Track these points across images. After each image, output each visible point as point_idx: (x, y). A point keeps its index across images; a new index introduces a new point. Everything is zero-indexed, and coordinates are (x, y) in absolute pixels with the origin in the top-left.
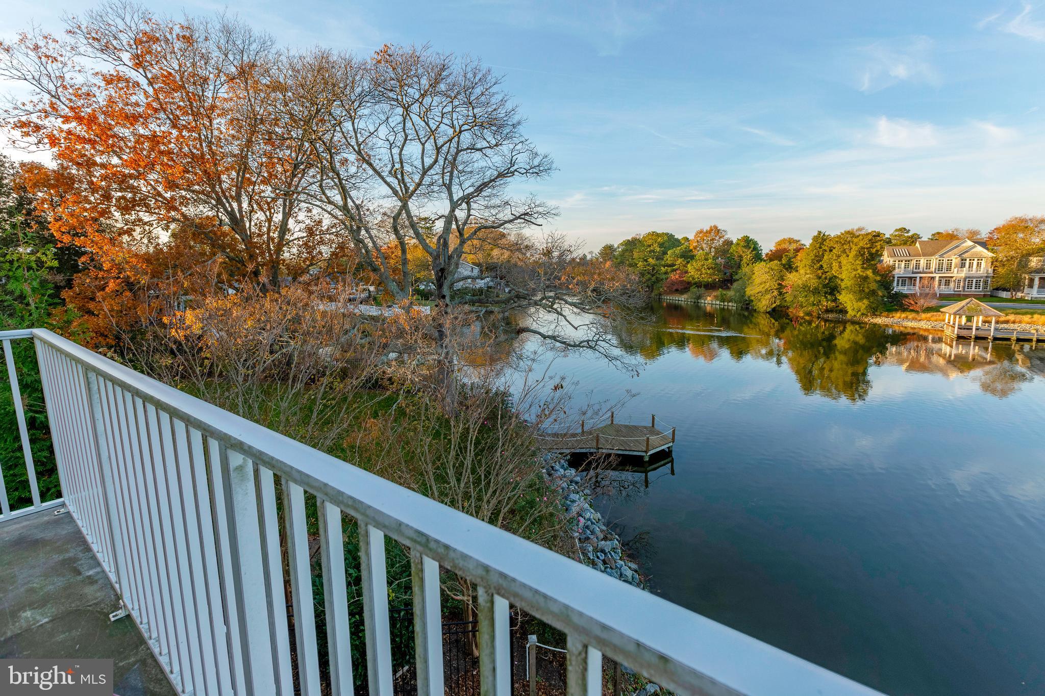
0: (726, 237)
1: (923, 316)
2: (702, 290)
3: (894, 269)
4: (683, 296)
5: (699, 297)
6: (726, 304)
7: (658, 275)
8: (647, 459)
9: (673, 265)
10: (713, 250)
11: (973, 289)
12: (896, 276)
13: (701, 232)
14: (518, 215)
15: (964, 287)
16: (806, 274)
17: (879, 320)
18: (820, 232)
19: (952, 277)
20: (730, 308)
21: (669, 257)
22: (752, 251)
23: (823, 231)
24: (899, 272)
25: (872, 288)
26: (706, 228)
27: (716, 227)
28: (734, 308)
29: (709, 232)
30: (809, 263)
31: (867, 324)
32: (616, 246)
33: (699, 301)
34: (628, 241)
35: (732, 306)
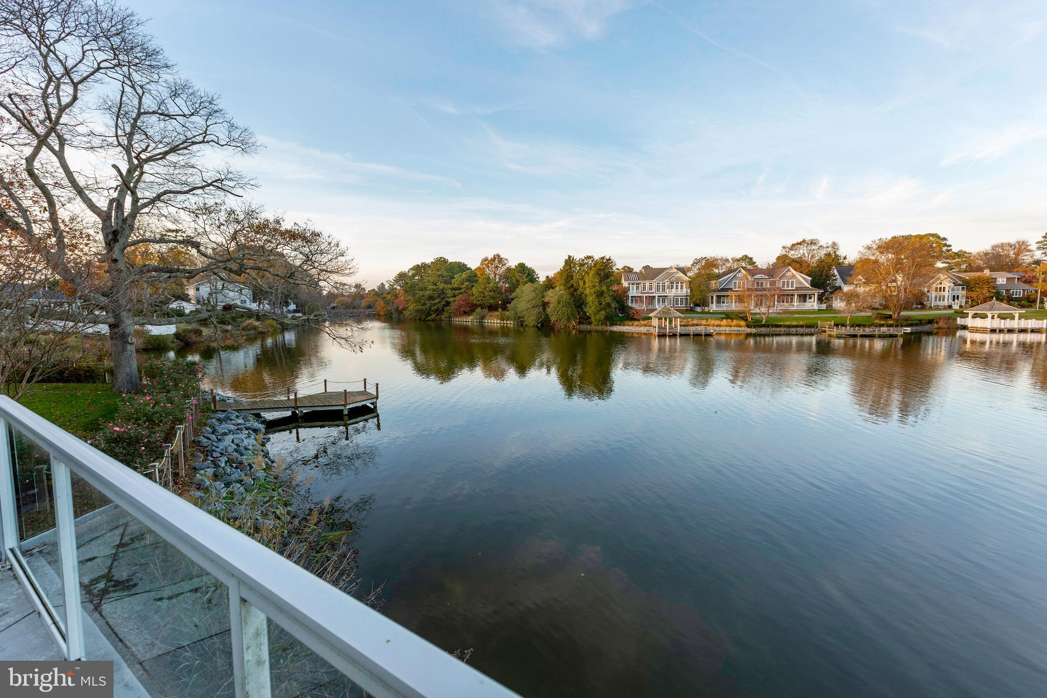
0: (508, 265)
1: (642, 322)
2: (486, 311)
3: (629, 290)
4: (470, 318)
5: (483, 318)
6: (505, 322)
7: (447, 299)
8: (346, 412)
9: (459, 289)
10: (497, 277)
11: (679, 305)
12: (630, 296)
13: (486, 259)
14: (209, 182)
15: (673, 304)
16: (560, 290)
17: (615, 328)
18: (570, 257)
19: (666, 296)
20: (509, 325)
21: (455, 282)
22: (527, 276)
23: (572, 255)
24: (633, 292)
25: (607, 301)
26: (490, 256)
27: (498, 256)
28: (512, 325)
29: (493, 260)
30: (563, 282)
31: (607, 331)
32: (407, 271)
33: (483, 321)
34: (418, 266)
35: (510, 324)
